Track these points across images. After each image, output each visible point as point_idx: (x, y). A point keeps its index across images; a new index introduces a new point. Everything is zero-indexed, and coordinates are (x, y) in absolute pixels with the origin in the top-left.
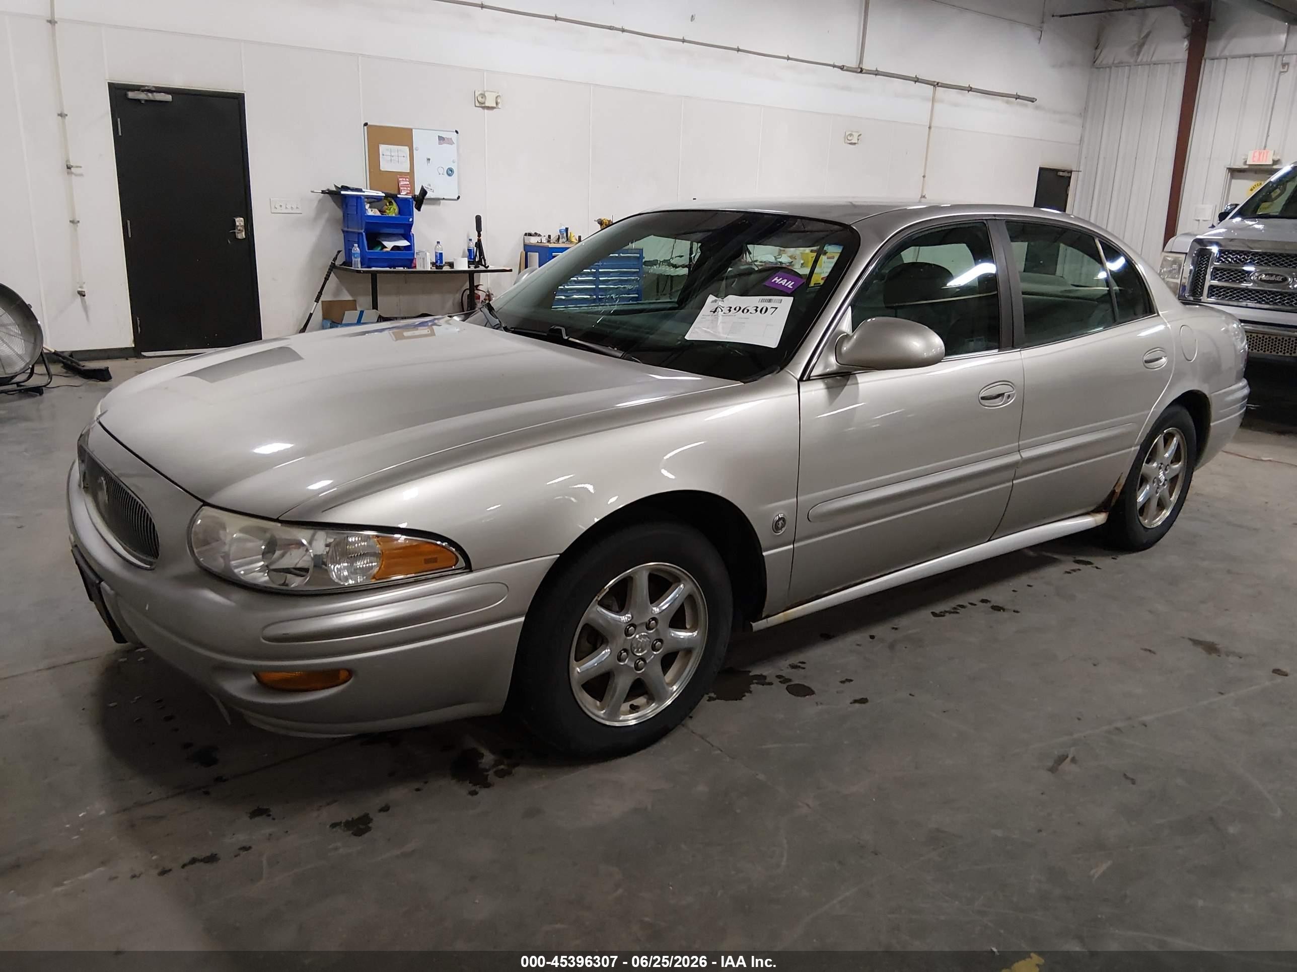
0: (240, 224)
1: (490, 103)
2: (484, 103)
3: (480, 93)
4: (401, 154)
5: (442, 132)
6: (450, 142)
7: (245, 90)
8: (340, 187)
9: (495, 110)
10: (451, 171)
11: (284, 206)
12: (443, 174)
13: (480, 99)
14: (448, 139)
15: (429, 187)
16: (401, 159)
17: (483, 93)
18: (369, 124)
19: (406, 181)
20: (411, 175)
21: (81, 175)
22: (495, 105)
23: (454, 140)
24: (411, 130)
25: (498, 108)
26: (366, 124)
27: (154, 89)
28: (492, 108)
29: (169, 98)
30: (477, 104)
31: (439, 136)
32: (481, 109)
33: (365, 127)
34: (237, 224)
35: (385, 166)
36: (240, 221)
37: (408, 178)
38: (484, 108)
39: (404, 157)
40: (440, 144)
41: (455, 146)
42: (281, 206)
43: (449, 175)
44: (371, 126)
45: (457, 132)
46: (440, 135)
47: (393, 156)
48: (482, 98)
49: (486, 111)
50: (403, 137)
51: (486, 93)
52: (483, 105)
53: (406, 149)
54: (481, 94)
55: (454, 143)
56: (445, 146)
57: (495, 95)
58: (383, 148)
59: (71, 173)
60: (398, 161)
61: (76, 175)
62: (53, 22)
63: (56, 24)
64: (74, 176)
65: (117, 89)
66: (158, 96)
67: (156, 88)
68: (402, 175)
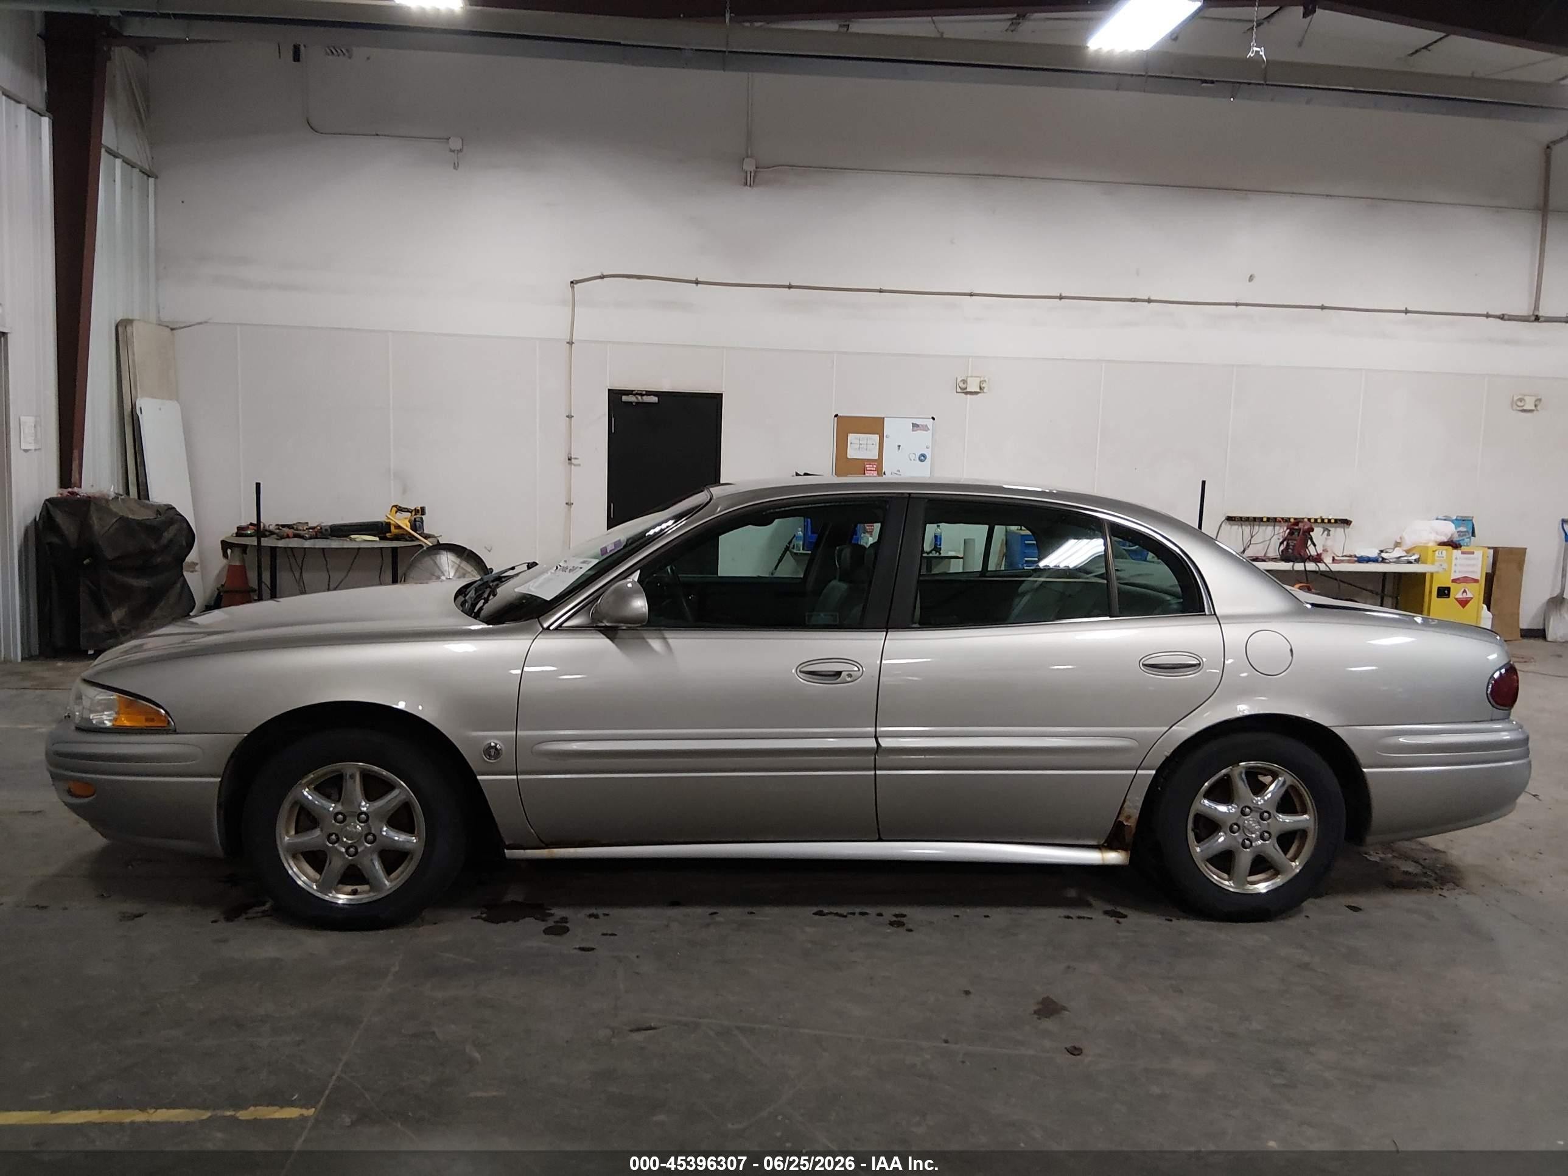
1: (973, 387)
2: (966, 388)
3: (961, 379)
4: (870, 442)
5: (915, 419)
6: (925, 428)
7: (724, 390)
9: (980, 394)
10: (924, 456)
12: (914, 460)
13: (961, 385)
14: (922, 425)
15: (898, 473)
16: (870, 447)
17: (965, 379)
18: (839, 415)
19: (873, 467)
20: (879, 462)
21: (579, 465)
22: (978, 390)
23: (930, 427)
24: (884, 418)
25: (983, 392)
26: (836, 416)
27: (644, 393)
28: (976, 393)
29: (655, 399)
30: (959, 390)
31: (913, 424)
32: (963, 394)
33: (836, 418)
35: (852, 453)
37: (876, 465)
38: (967, 393)
39: (873, 444)
40: (913, 430)
41: (930, 432)
43: (921, 461)
44: (841, 417)
45: (933, 418)
46: (914, 422)
47: (861, 444)
48: (964, 383)
49: (968, 396)
50: (874, 426)
51: (969, 379)
52: (965, 391)
53: (876, 437)
54: (963, 380)
55: (928, 429)
56: (919, 432)
57: (978, 380)
58: (851, 437)
59: (571, 464)
60: (867, 449)
61: (575, 465)
62: (571, 343)
63: (573, 345)
64: (573, 466)
65: (615, 396)
66: (647, 399)
67: (646, 391)
68: (870, 461)
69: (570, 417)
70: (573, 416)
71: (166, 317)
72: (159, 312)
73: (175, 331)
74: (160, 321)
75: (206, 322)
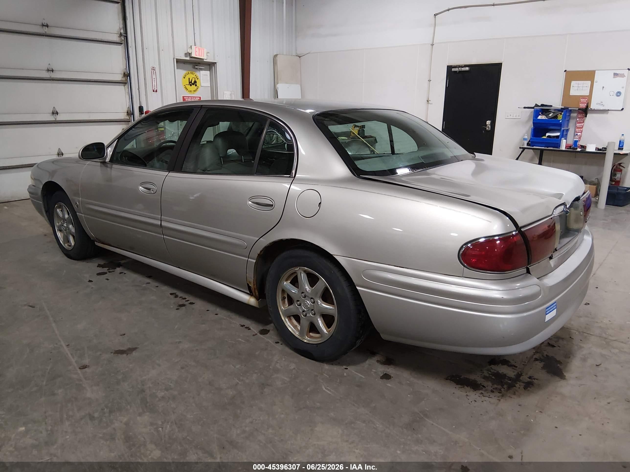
0: (488, 124)
4: (585, 85)
5: (618, 71)
6: (622, 76)
7: (503, 61)
8: (540, 105)
10: (620, 93)
11: (512, 115)
12: (613, 96)
14: (621, 74)
15: (602, 103)
16: (584, 88)
18: (567, 70)
19: (585, 100)
20: (589, 96)
21: (432, 104)
23: (626, 75)
24: (595, 71)
26: (565, 71)
27: (463, 66)
29: (467, 69)
31: (614, 73)
34: (487, 124)
35: (573, 92)
36: (488, 122)
37: (587, 99)
39: (587, 87)
40: (614, 77)
41: (625, 78)
42: (511, 115)
43: (618, 96)
44: (569, 71)
45: (628, 70)
47: (579, 87)
50: (588, 76)
53: (589, 83)
56: (618, 78)
58: (573, 83)
59: (428, 103)
60: (582, 90)
61: (430, 104)
62: (432, 45)
63: (434, 46)
64: (429, 104)
65: (449, 68)
66: (463, 69)
67: (464, 65)
68: (583, 97)
69: (430, 81)
70: (431, 80)
71: (299, 53)
72: (297, 51)
73: (300, 58)
74: (297, 54)
75: (309, 53)
